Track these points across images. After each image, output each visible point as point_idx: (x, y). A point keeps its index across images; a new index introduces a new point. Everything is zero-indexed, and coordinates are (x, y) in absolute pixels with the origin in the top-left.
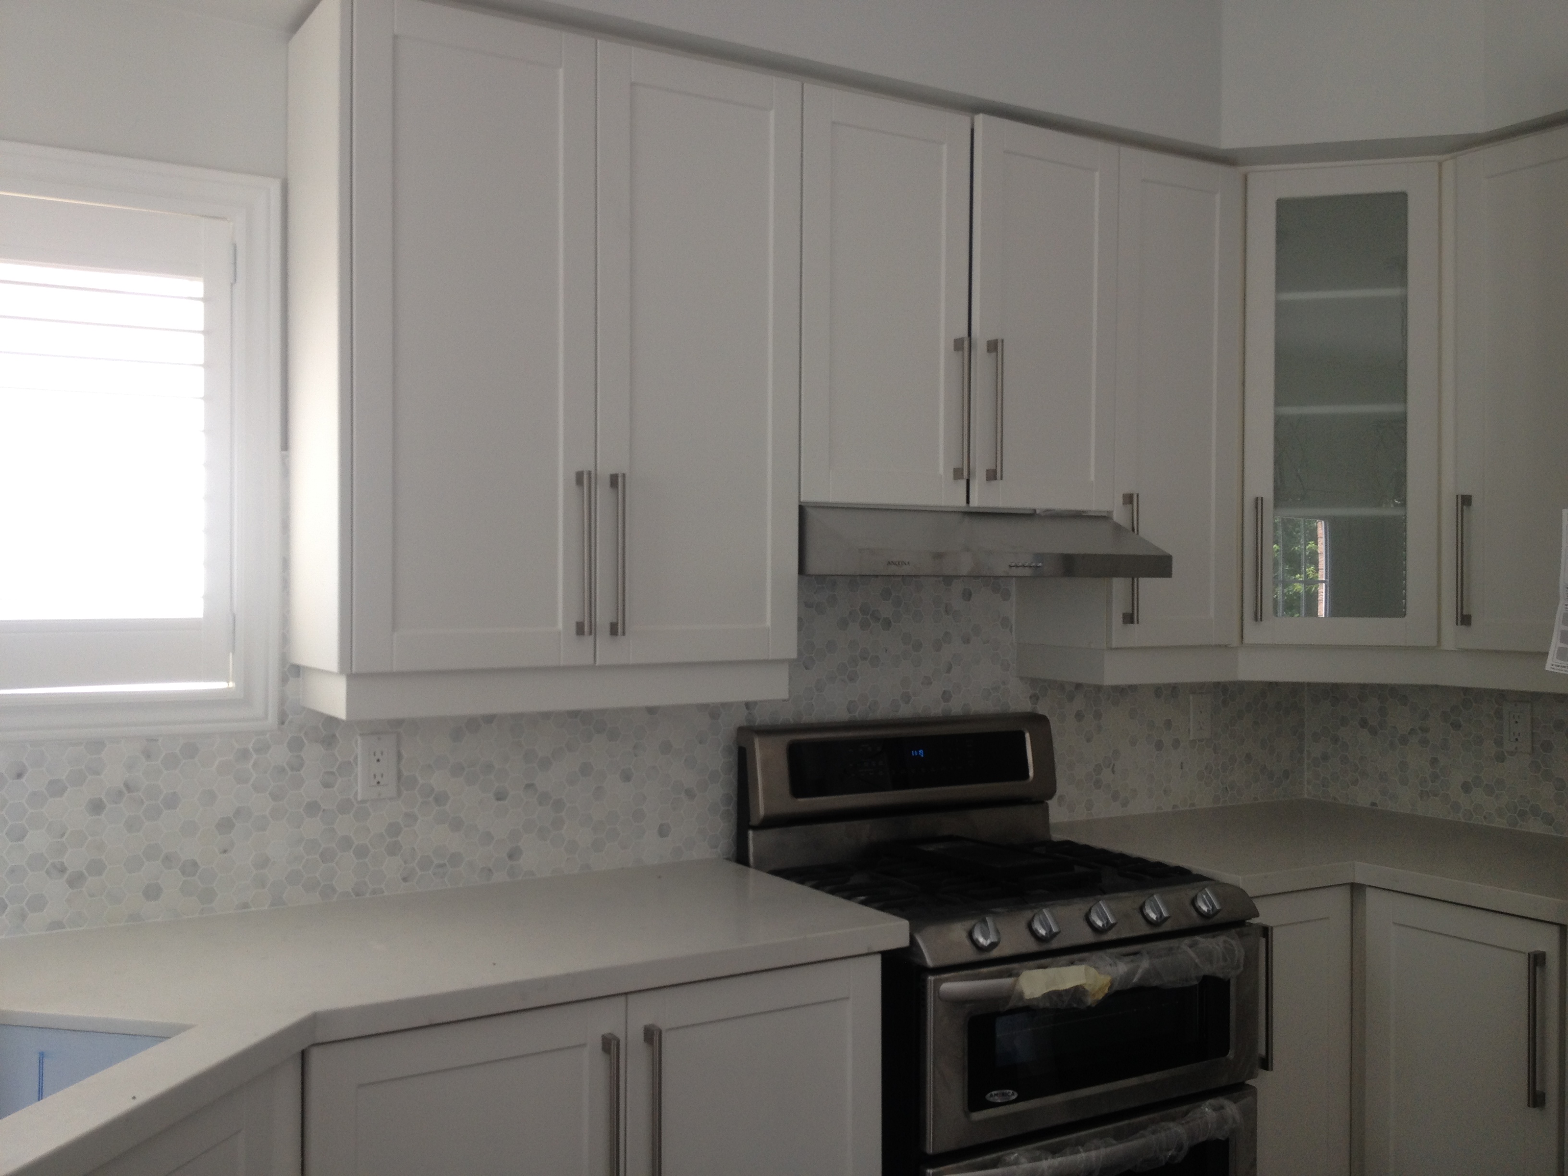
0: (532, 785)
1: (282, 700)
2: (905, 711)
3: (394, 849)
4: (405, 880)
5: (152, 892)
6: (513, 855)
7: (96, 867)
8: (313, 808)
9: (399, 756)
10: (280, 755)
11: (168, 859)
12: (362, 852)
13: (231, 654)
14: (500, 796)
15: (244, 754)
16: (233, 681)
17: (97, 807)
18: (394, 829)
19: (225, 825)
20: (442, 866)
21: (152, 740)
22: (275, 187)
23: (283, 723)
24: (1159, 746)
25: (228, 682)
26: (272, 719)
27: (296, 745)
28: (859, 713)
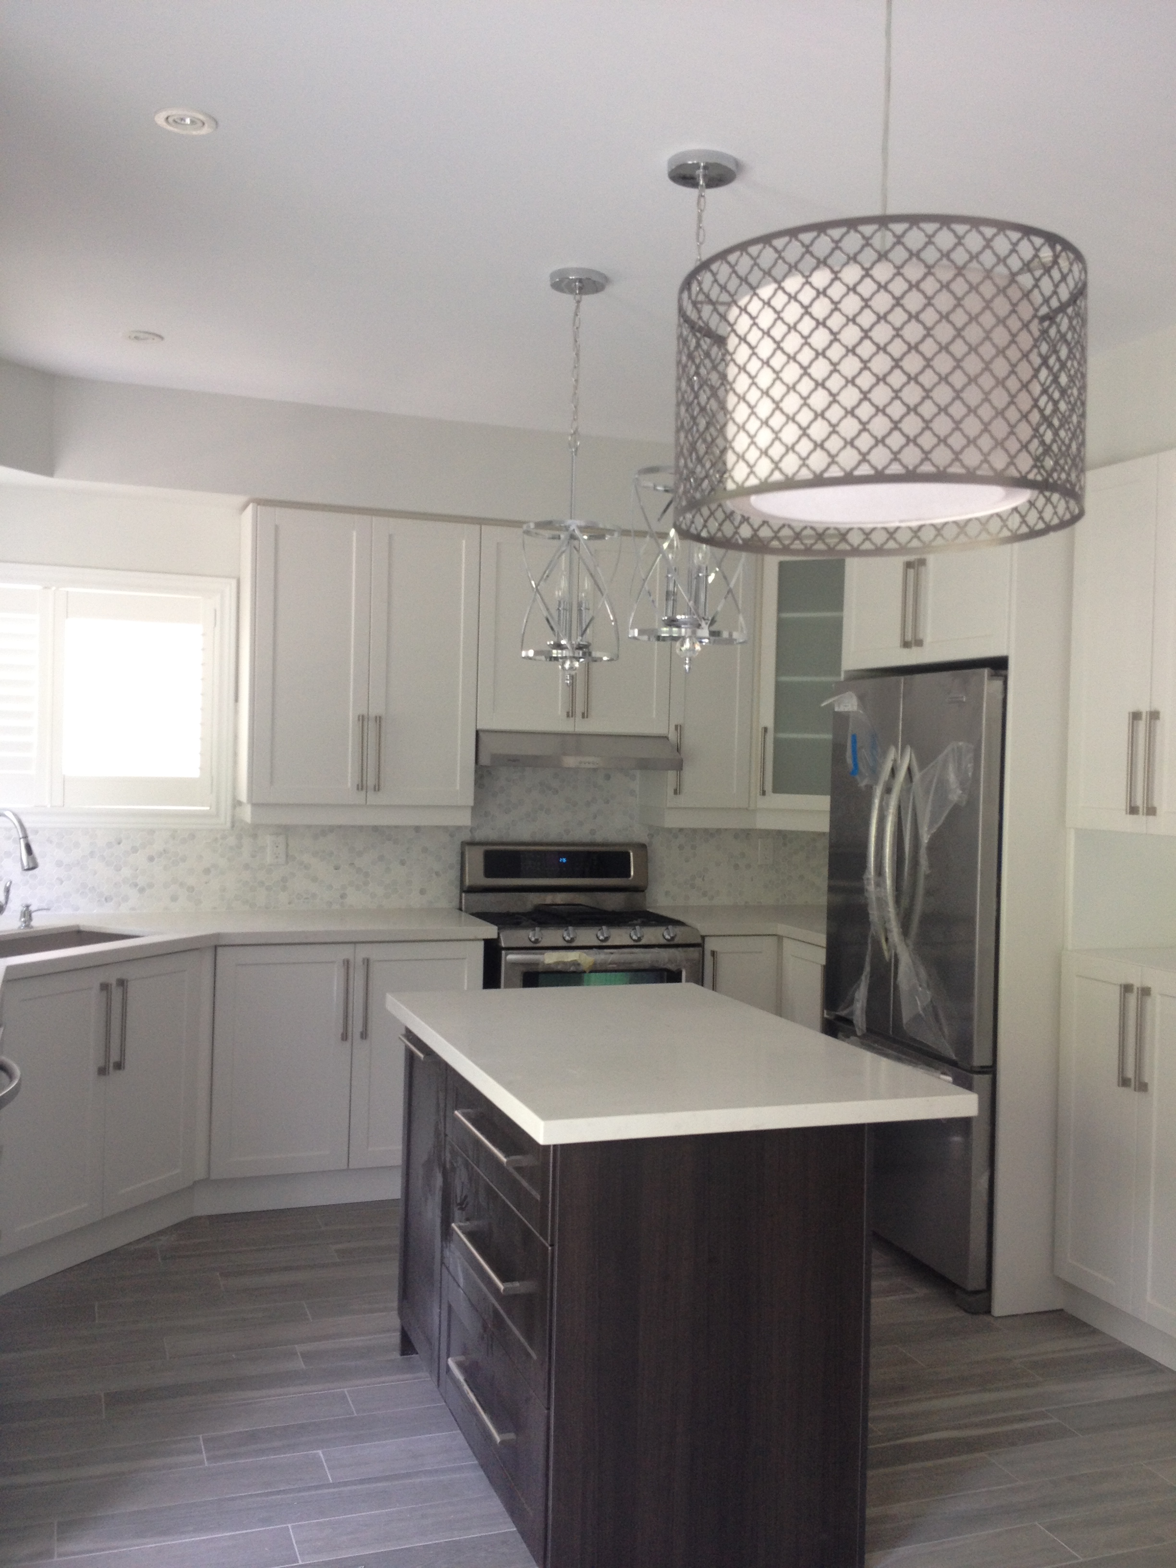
0: (353, 864)
1: (233, 816)
2: (566, 838)
3: (284, 889)
4: (288, 903)
5: (174, 898)
6: (343, 896)
7: (151, 886)
8: (247, 867)
9: (287, 845)
10: (232, 841)
11: (182, 885)
12: (268, 889)
13: (210, 794)
14: (337, 868)
15: (216, 840)
16: (211, 806)
17: (151, 859)
18: (284, 880)
19: (207, 871)
20: (307, 898)
21: (175, 831)
22: (234, 583)
23: (234, 827)
24: (736, 866)
25: (209, 807)
26: (229, 825)
27: (239, 837)
28: (538, 838)
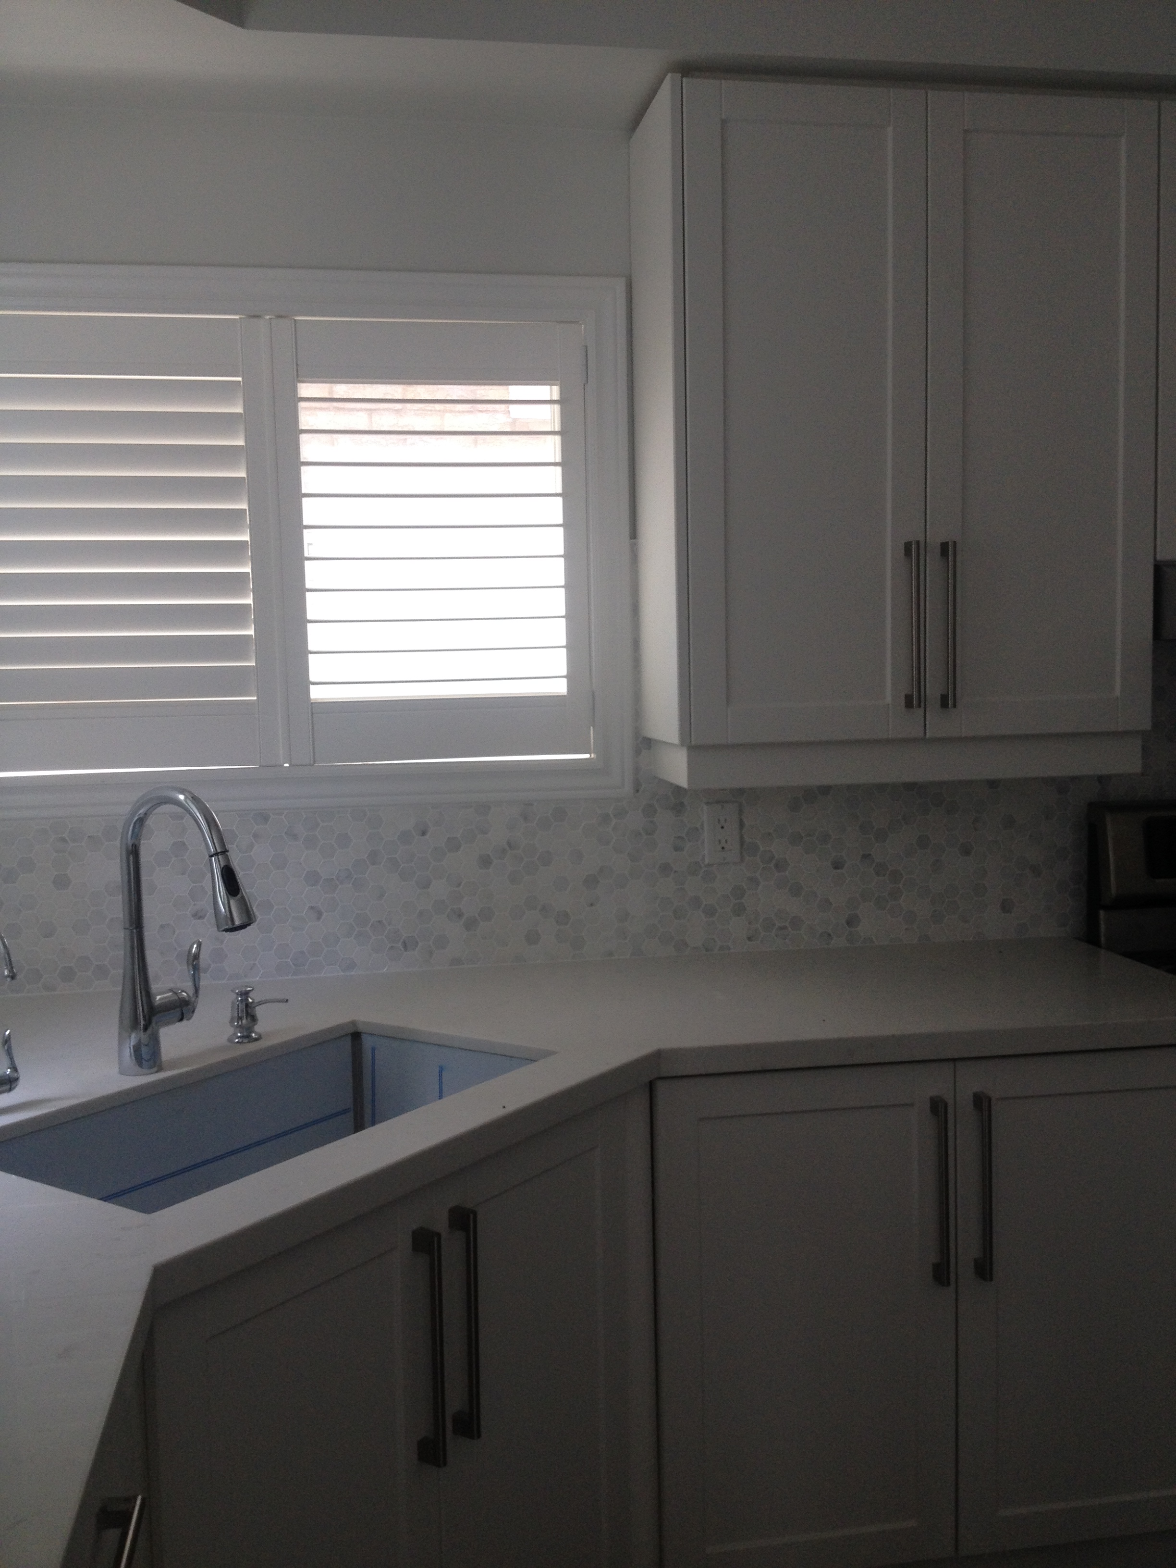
0: (869, 855)
1: (637, 770)
3: (739, 910)
4: (749, 939)
5: (532, 938)
6: (851, 922)
7: (487, 914)
8: (666, 869)
9: (742, 825)
10: (636, 820)
11: (545, 910)
12: (710, 912)
13: (592, 728)
14: (838, 865)
15: (606, 819)
16: (594, 753)
17: (486, 862)
18: (739, 892)
19: (591, 882)
20: (784, 928)
21: (529, 804)
22: (620, 285)
23: (638, 791)
25: (590, 754)
26: (628, 788)
27: (650, 812)
